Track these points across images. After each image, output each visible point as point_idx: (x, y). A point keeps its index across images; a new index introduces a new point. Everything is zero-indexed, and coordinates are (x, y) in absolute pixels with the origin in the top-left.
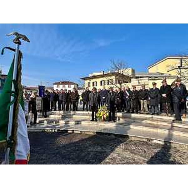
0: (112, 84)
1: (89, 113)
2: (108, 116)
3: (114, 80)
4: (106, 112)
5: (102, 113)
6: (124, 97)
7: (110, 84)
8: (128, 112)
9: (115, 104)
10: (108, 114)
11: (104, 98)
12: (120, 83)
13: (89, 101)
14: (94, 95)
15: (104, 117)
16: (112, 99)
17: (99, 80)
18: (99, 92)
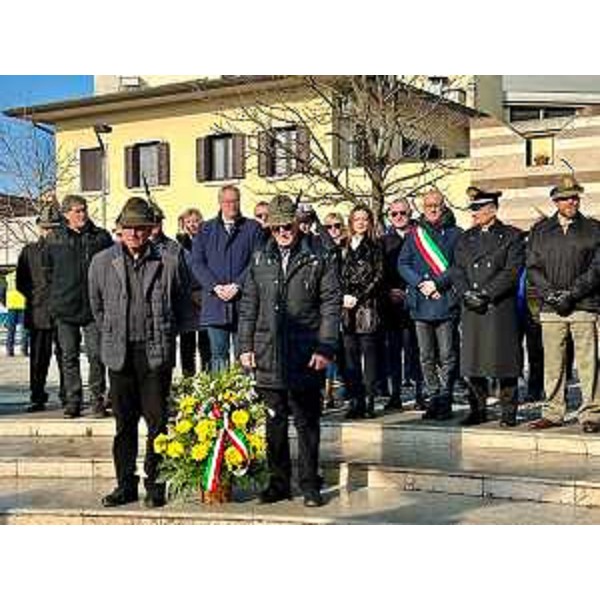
0: (305, 168)
1: (89, 434)
2: (262, 452)
3: (322, 131)
4: (241, 418)
5: (204, 429)
6: (402, 283)
7: (281, 166)
8: (438, 412)
9: (316, 346)
10: (259, 437)
11: (227, 291)
12: (375, 165)
13: (88, 320)
14: (133, 267)
15: (221, 466)
16: (294, 306)
17: (183, 134)
18: (184, 240)
